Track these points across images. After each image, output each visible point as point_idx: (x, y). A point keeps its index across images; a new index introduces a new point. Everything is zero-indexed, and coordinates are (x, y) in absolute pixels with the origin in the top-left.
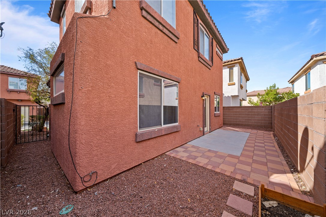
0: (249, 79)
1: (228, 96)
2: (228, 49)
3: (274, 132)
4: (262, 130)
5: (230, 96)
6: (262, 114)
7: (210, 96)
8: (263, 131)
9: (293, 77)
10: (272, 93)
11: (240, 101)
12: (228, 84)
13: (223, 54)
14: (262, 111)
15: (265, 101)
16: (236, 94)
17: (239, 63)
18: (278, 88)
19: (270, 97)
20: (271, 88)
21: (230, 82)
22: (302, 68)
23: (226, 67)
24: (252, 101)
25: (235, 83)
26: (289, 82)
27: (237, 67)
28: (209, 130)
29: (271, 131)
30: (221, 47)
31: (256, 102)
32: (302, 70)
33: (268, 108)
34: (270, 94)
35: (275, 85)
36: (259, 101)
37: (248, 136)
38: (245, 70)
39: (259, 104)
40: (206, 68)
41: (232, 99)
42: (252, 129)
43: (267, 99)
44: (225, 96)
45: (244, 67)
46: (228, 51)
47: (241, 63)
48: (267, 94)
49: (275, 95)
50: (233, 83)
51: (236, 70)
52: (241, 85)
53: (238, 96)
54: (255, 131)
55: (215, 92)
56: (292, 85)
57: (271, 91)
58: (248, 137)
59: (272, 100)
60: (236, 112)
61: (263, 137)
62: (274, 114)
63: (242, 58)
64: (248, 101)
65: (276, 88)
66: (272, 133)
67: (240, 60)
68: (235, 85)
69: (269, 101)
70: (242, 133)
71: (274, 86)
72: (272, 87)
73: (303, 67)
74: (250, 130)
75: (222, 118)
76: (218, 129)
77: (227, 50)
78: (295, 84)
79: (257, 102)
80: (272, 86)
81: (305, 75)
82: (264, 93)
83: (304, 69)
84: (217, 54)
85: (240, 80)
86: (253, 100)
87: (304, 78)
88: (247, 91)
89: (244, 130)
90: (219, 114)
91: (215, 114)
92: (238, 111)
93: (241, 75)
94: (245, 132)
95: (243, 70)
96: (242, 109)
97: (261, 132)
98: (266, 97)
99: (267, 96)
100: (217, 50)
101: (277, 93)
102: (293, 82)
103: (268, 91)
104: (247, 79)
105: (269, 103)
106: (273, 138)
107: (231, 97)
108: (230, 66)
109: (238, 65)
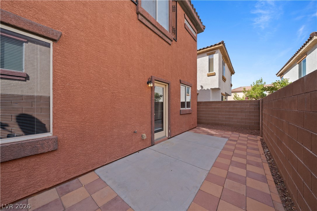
0: (235, 73)
1: (208, 89)
2: (204, 26)
3: (262, 136)
4: (246, 134)
5: (209, 89)
6: (246, 110)
7: (168, 84)
8: (246, 136)
9: (282, 69)
10: (258, 87)
11: (221, 95)
12: (208, 74)
13: (198, 33)
14: (247, 107)
15: (251, 96)
16: (217, 86)
17: (220, 48)
18: (265, 83)
19: (257, 93)
20: (258, 83)
21: (209, 72)
23: (206, 54)
24: (238, 96)
25: (215, 73)
26: (277, 75)
27: (218, 54)
28: (167, 136)
29: (257, 134)
30: (193, 21)
31: (242, 98)
32: (295, 58)
33: (254, 103)
34: (257, 89)
35: (262, 80)
36: (245, 97)
37: (224, 145)
38: (229, 59)
39: (244, 99)
40: (161, 40)
42: (232, 131)
43: (253, 94)
44: (204, 89)
45: (227, 55)
46: (204, 29)
47: (222, 48)
48: (254, 89)
49: (261, 90)
50: (213, 73)
51: (216, 57)
52: (223, 76)
53: (218, 89)
54: (235, 135)
55: (180, 80)
56: (281, 78)
57: (258, 86)
58: (222, 148)
59: (258, 95)
60: (215, 108)
61: (246, 147)
62: (262, 111)
63: (223, 42)
64: (234, 97)
65: (263, 82)
66: (259, 138)
67: (221, 45)
68: (215, 75)
69: (255, 96)
70: (217, 138)
71: (260, 80)
72: (258, 81)
74: (230, 133)
75: (195, 116)
76: (188, 131)
77: (202, 27)
78: (285, 76)
81: (298, 64)
82: (250, 88)
84: (185, 28)
85: (222, 70)
87: (297, 67)
88: (231, 85)
90: (189, 110)
91: (180, 110)
92: (217, 106)
93: (223, 64)
94: (222, 137)
95: (226, 59)
96: (222, 105)
97: (244, 137)
98: (252, 93)
99: (253, 91)
100: (186, 22)
102: (282, 75)
103: (255, 85)
104: (232, 72)
105: (256, 99)
106: (261, 149)
107: (211, 91)
108: (209, 53)
109: (219, 51)
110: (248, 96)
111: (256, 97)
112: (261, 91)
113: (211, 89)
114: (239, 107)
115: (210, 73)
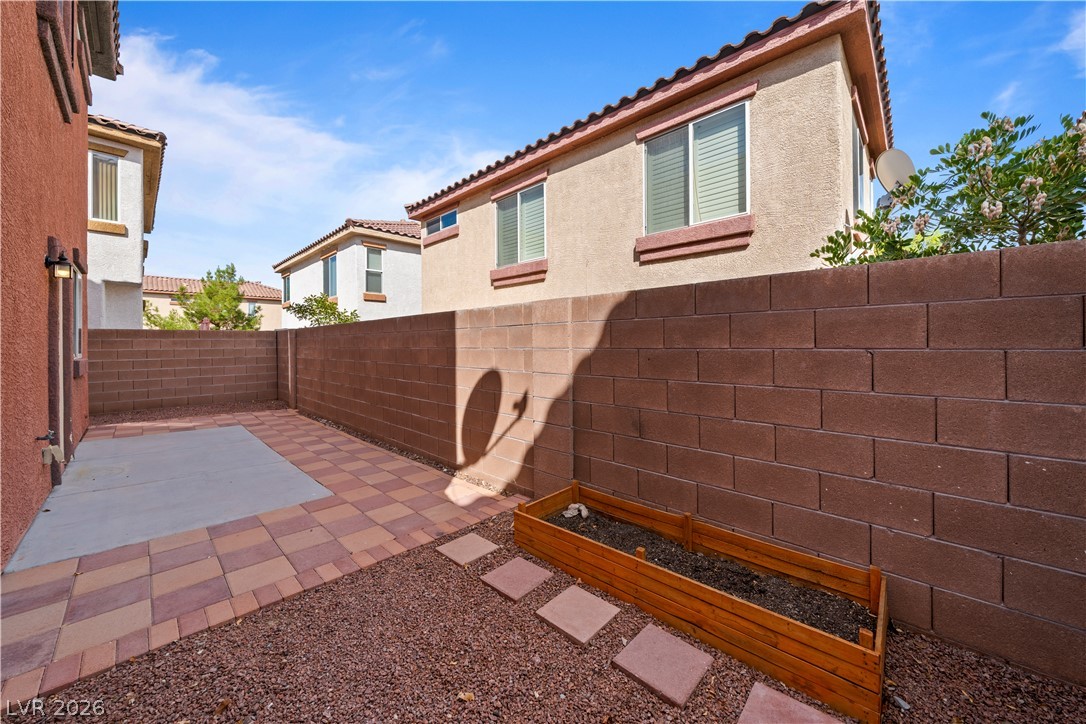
5: (98, 280)
10: (224, 291)
16: (132, 275)
17: (147, 149)
18: (241, 280)
19: (221, 307)
20: (221, 277)
21: (95, 215)
22: (319, 242)
24: (153, 313)
25: (126, 229)
26: (275, 268)
32: (318, 247)
34: (220, 296)
35: (233, 270)
36: (182, 316)
37: (251, 434)
41: (108, 295)
43: (209, 309)
47: (152, 152)
48: (210, 294)
49: (235, 299)
50: (117, 225)
51: (132, 173)
53: (137, 286)
55: (74, 251)
56: (285, 278)
57: (223, 286)
59: (225, 314)
62: (295, 354)
63: (162, 138)
65: (237, 278)
67: (156, 144)
68: (125, 235)
69: (217, 317)
71: (230, 271)
72: (223, 272)
73: (322, 240)
75: (86, 384)
76: (82, 439)
78: (293, 277)
79: (173, 319)
80: (223, 268)
81: (323, 259)
82: (198, 289)
83: (324, 244)
84: (79, 58)
86: (157, 310)
87: (318, 266)
89: (209, 420)
90: (83, 363)
91: (74, 363)
95: (149, 184)
96: (175, 343)
98: (206, 304)
99: (209, 301)
101: (238, 295)
102: (285, 272)
103: (213, 283)
104: (147, 227)
107: (103, 289)
108: (98, 145)
109: (140, 155)
110: (193, 315)
111: (220, 319)
112: (234, 304)
113: (104, 281)
114: (229, 348)
115: (100, 220)
